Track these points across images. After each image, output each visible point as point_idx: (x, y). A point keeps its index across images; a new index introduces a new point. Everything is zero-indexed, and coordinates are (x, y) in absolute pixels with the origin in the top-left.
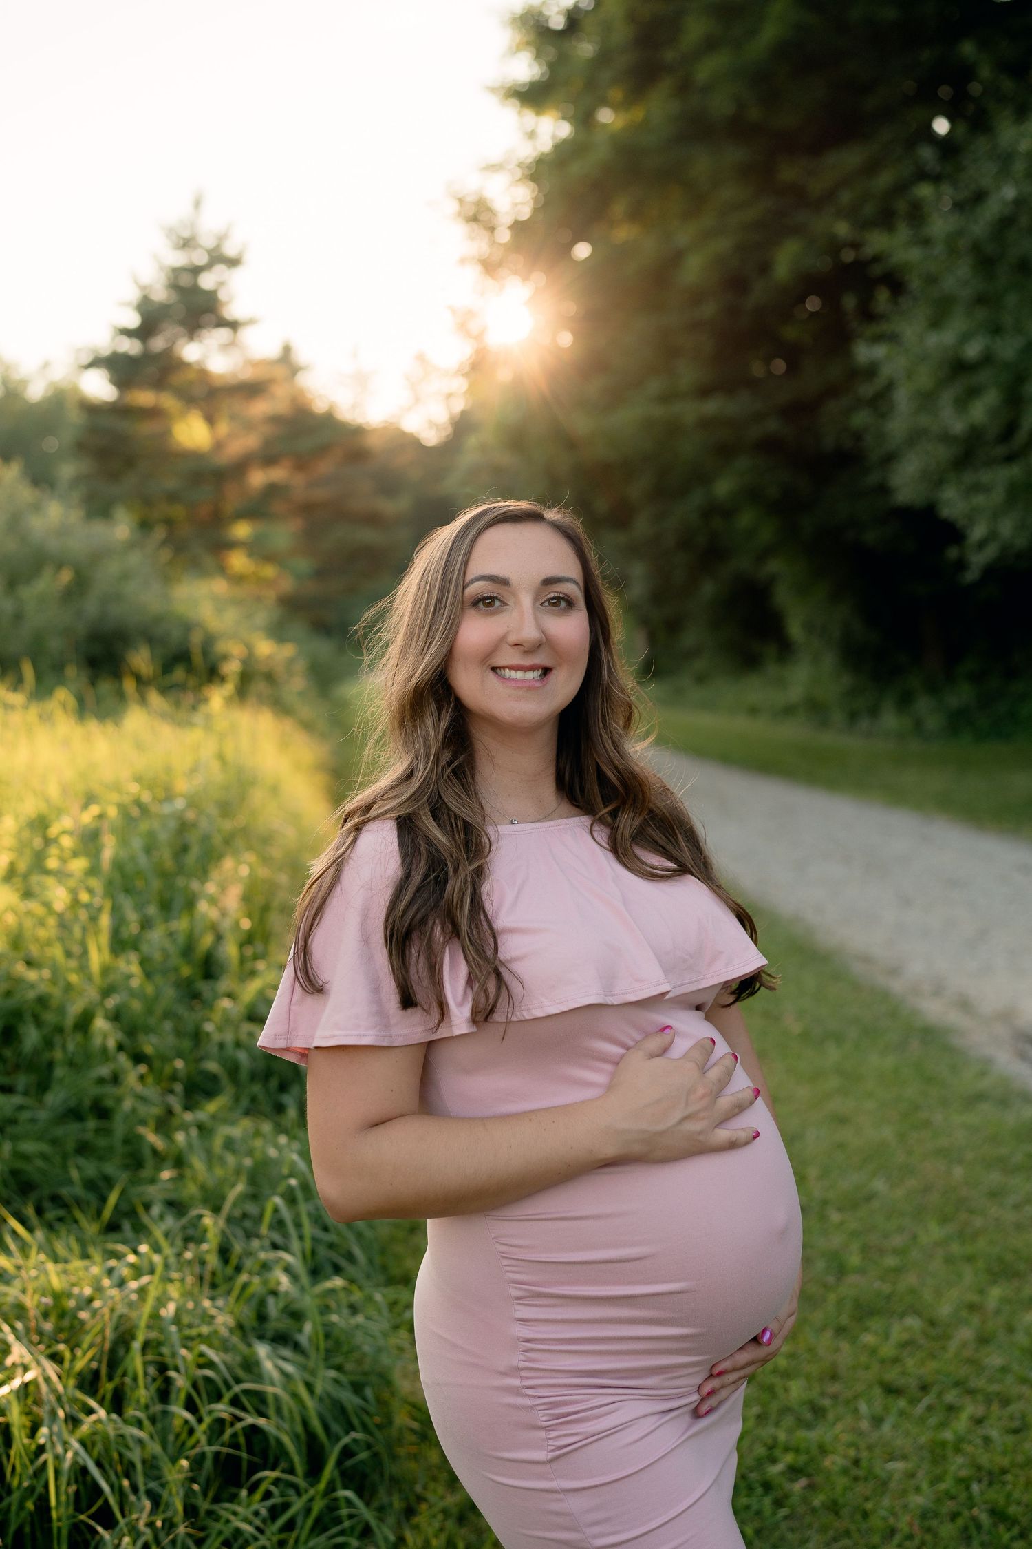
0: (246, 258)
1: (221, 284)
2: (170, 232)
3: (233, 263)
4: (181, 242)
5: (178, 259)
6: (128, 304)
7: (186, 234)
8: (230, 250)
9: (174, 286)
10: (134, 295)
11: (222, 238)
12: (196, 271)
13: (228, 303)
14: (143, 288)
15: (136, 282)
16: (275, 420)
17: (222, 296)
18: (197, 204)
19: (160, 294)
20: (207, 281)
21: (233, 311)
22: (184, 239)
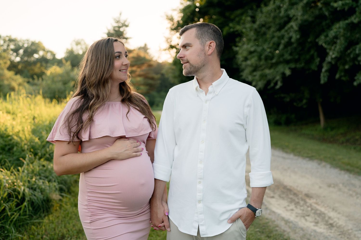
0: (129, 25)
1: (124, 30)
2: (115, 19)
3: (127, 26)
4: (117, 22)
5: (116, 25)
6: (106, 33)
7: (118, 20)
8: (126, 24)
9: (115, 30)
10: (107, 31)
11: (125, 21)
12: (119, 27)
13: (126, 34)
14: (108, 30)
15: (107, 29)
16: (133, 58)
17: (125, 32)
18: (120, 14)
19: (112, 32)
20: (121, 30)
21: (126, 36)
22: (117, 21)
